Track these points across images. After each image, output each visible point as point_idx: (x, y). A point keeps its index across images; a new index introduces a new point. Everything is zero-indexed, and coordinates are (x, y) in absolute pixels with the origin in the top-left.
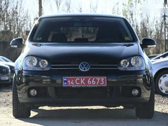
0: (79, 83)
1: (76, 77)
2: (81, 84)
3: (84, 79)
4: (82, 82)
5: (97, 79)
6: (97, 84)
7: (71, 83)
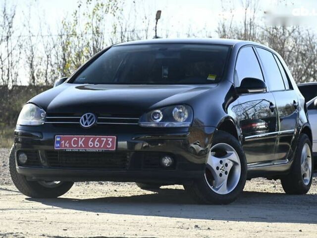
0: (76, 145)
1: (73, 136)
2: (79, 146)
3: (84, 139)
4: (80, 143)
5: (102, 139)
6: (102, 146)
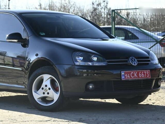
0: (133, 77)
1: (131, 71)
2: (135, 77)
7: (128, 77)
